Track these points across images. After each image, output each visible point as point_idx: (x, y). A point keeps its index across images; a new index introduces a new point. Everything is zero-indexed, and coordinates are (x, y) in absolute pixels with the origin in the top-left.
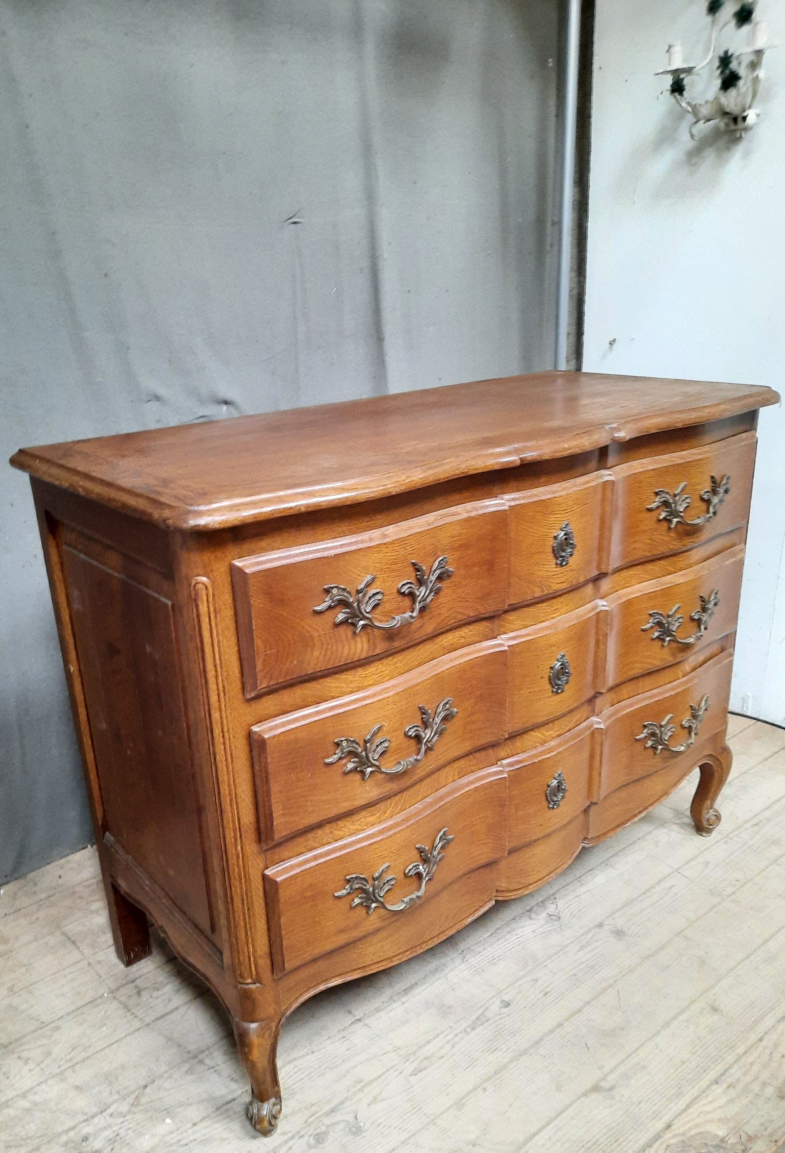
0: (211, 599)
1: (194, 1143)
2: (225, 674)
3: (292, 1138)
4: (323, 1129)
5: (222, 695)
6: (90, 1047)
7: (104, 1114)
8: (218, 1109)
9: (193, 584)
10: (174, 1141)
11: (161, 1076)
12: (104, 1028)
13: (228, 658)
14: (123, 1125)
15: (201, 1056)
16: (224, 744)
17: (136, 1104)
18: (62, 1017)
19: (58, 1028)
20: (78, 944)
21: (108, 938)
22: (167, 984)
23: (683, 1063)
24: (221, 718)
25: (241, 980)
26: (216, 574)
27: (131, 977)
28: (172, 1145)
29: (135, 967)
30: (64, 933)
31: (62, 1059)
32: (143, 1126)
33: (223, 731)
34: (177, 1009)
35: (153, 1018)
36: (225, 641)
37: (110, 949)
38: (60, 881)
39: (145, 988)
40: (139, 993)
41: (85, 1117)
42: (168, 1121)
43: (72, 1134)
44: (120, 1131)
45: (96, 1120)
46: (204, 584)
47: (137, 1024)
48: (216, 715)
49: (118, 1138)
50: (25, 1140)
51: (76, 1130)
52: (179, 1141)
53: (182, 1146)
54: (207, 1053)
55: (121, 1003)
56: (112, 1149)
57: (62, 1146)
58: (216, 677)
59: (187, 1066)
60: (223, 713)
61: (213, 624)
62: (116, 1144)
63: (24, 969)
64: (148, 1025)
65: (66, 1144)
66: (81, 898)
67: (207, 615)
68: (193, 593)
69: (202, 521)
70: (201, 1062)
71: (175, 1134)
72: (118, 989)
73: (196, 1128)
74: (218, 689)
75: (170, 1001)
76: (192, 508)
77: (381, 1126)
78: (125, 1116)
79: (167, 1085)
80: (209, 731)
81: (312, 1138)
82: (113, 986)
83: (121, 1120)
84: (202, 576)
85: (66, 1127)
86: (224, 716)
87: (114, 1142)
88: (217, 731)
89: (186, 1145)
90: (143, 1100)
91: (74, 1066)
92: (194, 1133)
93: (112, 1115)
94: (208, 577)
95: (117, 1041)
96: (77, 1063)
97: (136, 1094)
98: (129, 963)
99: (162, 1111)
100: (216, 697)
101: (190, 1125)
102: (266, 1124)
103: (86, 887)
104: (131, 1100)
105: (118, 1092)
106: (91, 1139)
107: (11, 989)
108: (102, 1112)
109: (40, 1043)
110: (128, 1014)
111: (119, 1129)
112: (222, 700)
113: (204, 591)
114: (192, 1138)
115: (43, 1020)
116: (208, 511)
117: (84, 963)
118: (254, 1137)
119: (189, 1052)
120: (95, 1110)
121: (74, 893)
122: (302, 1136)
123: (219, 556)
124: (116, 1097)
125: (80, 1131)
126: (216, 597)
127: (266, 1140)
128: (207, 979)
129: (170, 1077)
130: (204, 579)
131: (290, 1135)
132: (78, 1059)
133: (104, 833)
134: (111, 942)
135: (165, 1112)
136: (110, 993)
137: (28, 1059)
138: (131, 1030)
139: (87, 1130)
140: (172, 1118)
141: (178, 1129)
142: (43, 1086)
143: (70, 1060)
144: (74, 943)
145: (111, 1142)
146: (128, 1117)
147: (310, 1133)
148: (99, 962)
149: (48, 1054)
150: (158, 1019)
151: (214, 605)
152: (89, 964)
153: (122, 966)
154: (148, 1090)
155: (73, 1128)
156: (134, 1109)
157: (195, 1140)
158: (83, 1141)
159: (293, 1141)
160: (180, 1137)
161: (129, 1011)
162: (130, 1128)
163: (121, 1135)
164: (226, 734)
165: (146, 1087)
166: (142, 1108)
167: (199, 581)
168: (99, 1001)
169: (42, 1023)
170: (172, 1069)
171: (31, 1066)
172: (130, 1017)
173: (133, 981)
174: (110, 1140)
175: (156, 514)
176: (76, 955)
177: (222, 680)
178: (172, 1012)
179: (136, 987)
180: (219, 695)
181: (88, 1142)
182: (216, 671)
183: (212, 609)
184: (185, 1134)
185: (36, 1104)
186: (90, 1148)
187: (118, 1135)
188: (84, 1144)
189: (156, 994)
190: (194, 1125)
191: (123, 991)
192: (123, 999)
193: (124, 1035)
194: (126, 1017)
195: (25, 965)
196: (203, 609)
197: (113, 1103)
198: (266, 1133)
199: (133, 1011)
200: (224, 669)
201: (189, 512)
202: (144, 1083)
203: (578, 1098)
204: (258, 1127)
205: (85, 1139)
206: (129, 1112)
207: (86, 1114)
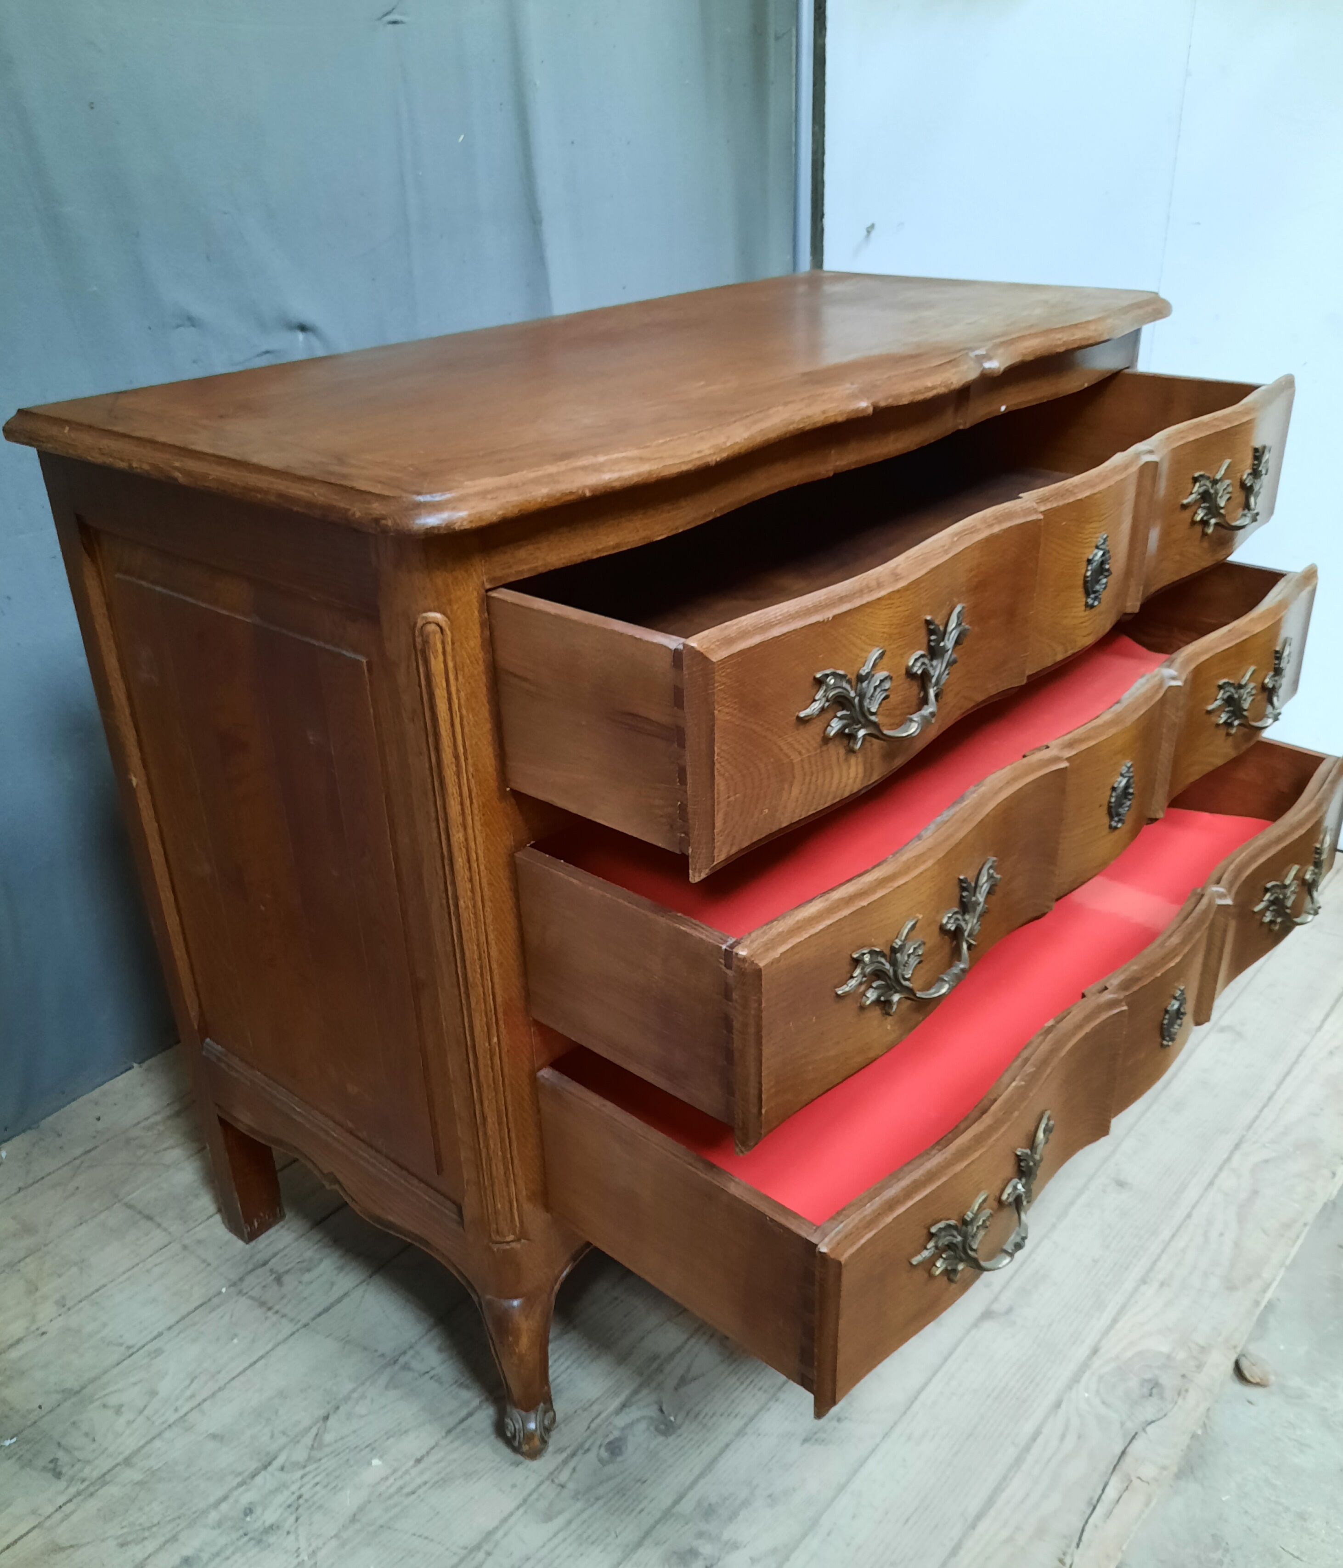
0: (449, 648)
1: (425, 1488)
2: (471, 769)
3: (573, 1455)
4: (616, 1434)
5: (467, 803)
6: (219, 1372)
7: (270, 1469)
8: (449, 1432)
9: (420, 623)
10: (393, 1490)
11: (347, 1399)
12: (235, 1341)
13: (476, 743)
14: (305, 1480)
15: (402, 1360)
16: (471, 880)
17: (317, 1443)
18: (160, 1334)
19: (158, 1352)
20: (158, 1219)
21: (205, 1203)
22: (321, 1260)
23: (1095, 1261)
24: (466, 840)
25: (498, 1238)
26: (455, 607)
27: (260, 1257)
28: (390, 1497)
29: (263, 1241)
30: (129, 1206)
31: (177, 1399)
32: (337, 1477)
33: (469, 861)
34: (346, 1295)
35: (312, 1315)
36: (471, 716)
37: (212, 1220)
38: (100, 1125)
39: (287, 1272)
40: (279, 1280)
41: (239, 1479)
42: (376, 1462)
43: (224, 1507)
44: (303, 1490)
45: (259, 1479)
46: (438, 625)
47: (287, 1328)
48: (457, 836)
49: (301, 1501)
50: (149, 1528)
51: (231, 1500)
52: (401, 1488)
53: (408, 1495)
54: (411, 1353)
55: (252, 1298)
56: (297, 1519)
57: (213, 1528)
58: (458, 774)
59: (383, 1380)
60: (470, 831)
61: (453, 689)
62: (300, 1510)
63: (75, 1270)
64: (305, 1325)
65: (219, 1524)
66: (143, 1147)
67: (443, 675)
68: (419, 640)
69: (432, 521)
70: (406, 1367)
71: (391, 1480)
72: (241, 1279)
73: (422, 1466)
74: (461, 795)
75: (332, 1284)
76: (421, 498)
77: (701, 1417)
78: (304, 1467)
79: (361, 1409)
80: (446, 862)
81: (603, 1449)
82: (234, 1276)
83: (300, 1473)
84: (435, 611)
85: (212, 1500)
86: (471, 837)
87: (297, 1509)
88: (460, 862)
89: (413, 1493)
90: (328, 1438)
91: (199, 1404)
92: (422, 1473)
93: (282, 1469)
94: (444, 613)
95: (262, 1357)
96: (205, 1400)
97: (314, 1430)
98: (250, 1237)
99: (361, 1450)
100: (459, 807)
101: (411, 1463)
102: (537, 1442)
103: (148, 1129)
104: (308, 1440)
105: (284, 1433)
106: (258, 1511)
107: (61, 1303)
108: (265, 1467)
109: (133, 1380)
110: (270, 1314)
111: (300, 1488)
112: (468, 811)
113: (438, 636)
114: (419, 1481)
115: (130, 1343)
116: (448, 501)
117: (175, 1247)
118: (517, 1464)
119: (383, 1355)
120: (254, 1465)
121: (128, 1141)
122: (588, 1450)
123: (460, 577)
124: (283, 1440)
125: (237, 1501)
126: (457, 644)
127: (535, 1464)
128: (427, 1243)
129: (363, 1397)
130: (437, 616)
131: (569, 1451)
132: (204, 1395)
133: (203, 1041)
134: (212, 1208)
135: (368, 1449)
136: (230, 1286)
137: (121, 1406)
138: (280, 1337)
139: (247, 1497)
140: (381, 1457)
141: (395, 1471)
142: (157, 1443)
143: (192, 1396)
144: (149, 1218)
145: (293, 1509)
146: (307, 1469)
147: (598, 1443)
148: (199, 1242)
149: (153, 1393)
150: (319, 1315)
151: (454, 658)
152: (185, 1247)
153: (240, 1243)
154: (330, 1423)
155: (225, 1498)
156: (317, 1454)
157: (425, 1483)
158: (246, 1515)
159: (576, 1459)
160: (400, 1483)
161: (270, 1309)
162: (317, 1484)
163: (305, 1497)
164: (475, 865)
165: (326, 1418)
166: (327, 1450)
167: (430, 620)
168: (216, 1301)
169: (129, 1347)
170: (363, 1384)
171: (128, 1415)
172: (275, 1318)
173: (265, 1264)
174: (289, 1506)
175: (357, 510)
176: (158, 1237)
177: (468, 780)
178: (339, 1301)
179: (271, 1271)
180: (462, 804)
181: (254, 1516)
182: (458, 765)
183: (450, 664)
184: (407, 1478)
185: (153, 1472)
186: (259, 1524)
187: (300, 1497)
188: (248, 1519)
189: (307, 1277)
190: (418, 1461)
191: (251, 1280)
192: (256, 1292)
193: (270, 1346)
194: (266, 1318)
195: (75, 1264)
196: (437, 665)
197: (281, 1450)
198: (534, 1455)
199: (277, 1308)
200: (470, 761)
201: (419, 505)
202: (322, 1412)
203: (968, 1331)
204: (525, 1448)
205: (249, 1511)
206: (309, 1459)
207: (240, 1474)
